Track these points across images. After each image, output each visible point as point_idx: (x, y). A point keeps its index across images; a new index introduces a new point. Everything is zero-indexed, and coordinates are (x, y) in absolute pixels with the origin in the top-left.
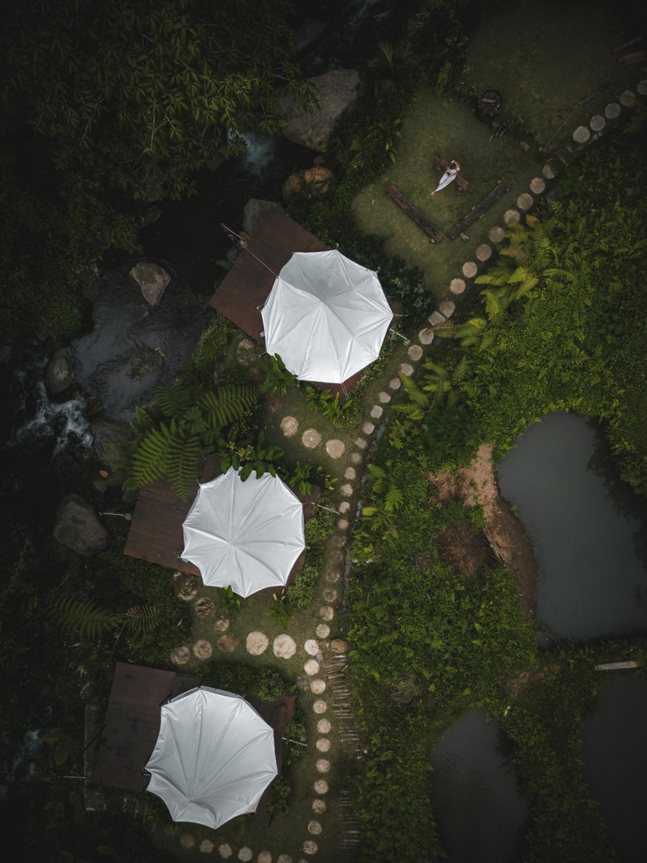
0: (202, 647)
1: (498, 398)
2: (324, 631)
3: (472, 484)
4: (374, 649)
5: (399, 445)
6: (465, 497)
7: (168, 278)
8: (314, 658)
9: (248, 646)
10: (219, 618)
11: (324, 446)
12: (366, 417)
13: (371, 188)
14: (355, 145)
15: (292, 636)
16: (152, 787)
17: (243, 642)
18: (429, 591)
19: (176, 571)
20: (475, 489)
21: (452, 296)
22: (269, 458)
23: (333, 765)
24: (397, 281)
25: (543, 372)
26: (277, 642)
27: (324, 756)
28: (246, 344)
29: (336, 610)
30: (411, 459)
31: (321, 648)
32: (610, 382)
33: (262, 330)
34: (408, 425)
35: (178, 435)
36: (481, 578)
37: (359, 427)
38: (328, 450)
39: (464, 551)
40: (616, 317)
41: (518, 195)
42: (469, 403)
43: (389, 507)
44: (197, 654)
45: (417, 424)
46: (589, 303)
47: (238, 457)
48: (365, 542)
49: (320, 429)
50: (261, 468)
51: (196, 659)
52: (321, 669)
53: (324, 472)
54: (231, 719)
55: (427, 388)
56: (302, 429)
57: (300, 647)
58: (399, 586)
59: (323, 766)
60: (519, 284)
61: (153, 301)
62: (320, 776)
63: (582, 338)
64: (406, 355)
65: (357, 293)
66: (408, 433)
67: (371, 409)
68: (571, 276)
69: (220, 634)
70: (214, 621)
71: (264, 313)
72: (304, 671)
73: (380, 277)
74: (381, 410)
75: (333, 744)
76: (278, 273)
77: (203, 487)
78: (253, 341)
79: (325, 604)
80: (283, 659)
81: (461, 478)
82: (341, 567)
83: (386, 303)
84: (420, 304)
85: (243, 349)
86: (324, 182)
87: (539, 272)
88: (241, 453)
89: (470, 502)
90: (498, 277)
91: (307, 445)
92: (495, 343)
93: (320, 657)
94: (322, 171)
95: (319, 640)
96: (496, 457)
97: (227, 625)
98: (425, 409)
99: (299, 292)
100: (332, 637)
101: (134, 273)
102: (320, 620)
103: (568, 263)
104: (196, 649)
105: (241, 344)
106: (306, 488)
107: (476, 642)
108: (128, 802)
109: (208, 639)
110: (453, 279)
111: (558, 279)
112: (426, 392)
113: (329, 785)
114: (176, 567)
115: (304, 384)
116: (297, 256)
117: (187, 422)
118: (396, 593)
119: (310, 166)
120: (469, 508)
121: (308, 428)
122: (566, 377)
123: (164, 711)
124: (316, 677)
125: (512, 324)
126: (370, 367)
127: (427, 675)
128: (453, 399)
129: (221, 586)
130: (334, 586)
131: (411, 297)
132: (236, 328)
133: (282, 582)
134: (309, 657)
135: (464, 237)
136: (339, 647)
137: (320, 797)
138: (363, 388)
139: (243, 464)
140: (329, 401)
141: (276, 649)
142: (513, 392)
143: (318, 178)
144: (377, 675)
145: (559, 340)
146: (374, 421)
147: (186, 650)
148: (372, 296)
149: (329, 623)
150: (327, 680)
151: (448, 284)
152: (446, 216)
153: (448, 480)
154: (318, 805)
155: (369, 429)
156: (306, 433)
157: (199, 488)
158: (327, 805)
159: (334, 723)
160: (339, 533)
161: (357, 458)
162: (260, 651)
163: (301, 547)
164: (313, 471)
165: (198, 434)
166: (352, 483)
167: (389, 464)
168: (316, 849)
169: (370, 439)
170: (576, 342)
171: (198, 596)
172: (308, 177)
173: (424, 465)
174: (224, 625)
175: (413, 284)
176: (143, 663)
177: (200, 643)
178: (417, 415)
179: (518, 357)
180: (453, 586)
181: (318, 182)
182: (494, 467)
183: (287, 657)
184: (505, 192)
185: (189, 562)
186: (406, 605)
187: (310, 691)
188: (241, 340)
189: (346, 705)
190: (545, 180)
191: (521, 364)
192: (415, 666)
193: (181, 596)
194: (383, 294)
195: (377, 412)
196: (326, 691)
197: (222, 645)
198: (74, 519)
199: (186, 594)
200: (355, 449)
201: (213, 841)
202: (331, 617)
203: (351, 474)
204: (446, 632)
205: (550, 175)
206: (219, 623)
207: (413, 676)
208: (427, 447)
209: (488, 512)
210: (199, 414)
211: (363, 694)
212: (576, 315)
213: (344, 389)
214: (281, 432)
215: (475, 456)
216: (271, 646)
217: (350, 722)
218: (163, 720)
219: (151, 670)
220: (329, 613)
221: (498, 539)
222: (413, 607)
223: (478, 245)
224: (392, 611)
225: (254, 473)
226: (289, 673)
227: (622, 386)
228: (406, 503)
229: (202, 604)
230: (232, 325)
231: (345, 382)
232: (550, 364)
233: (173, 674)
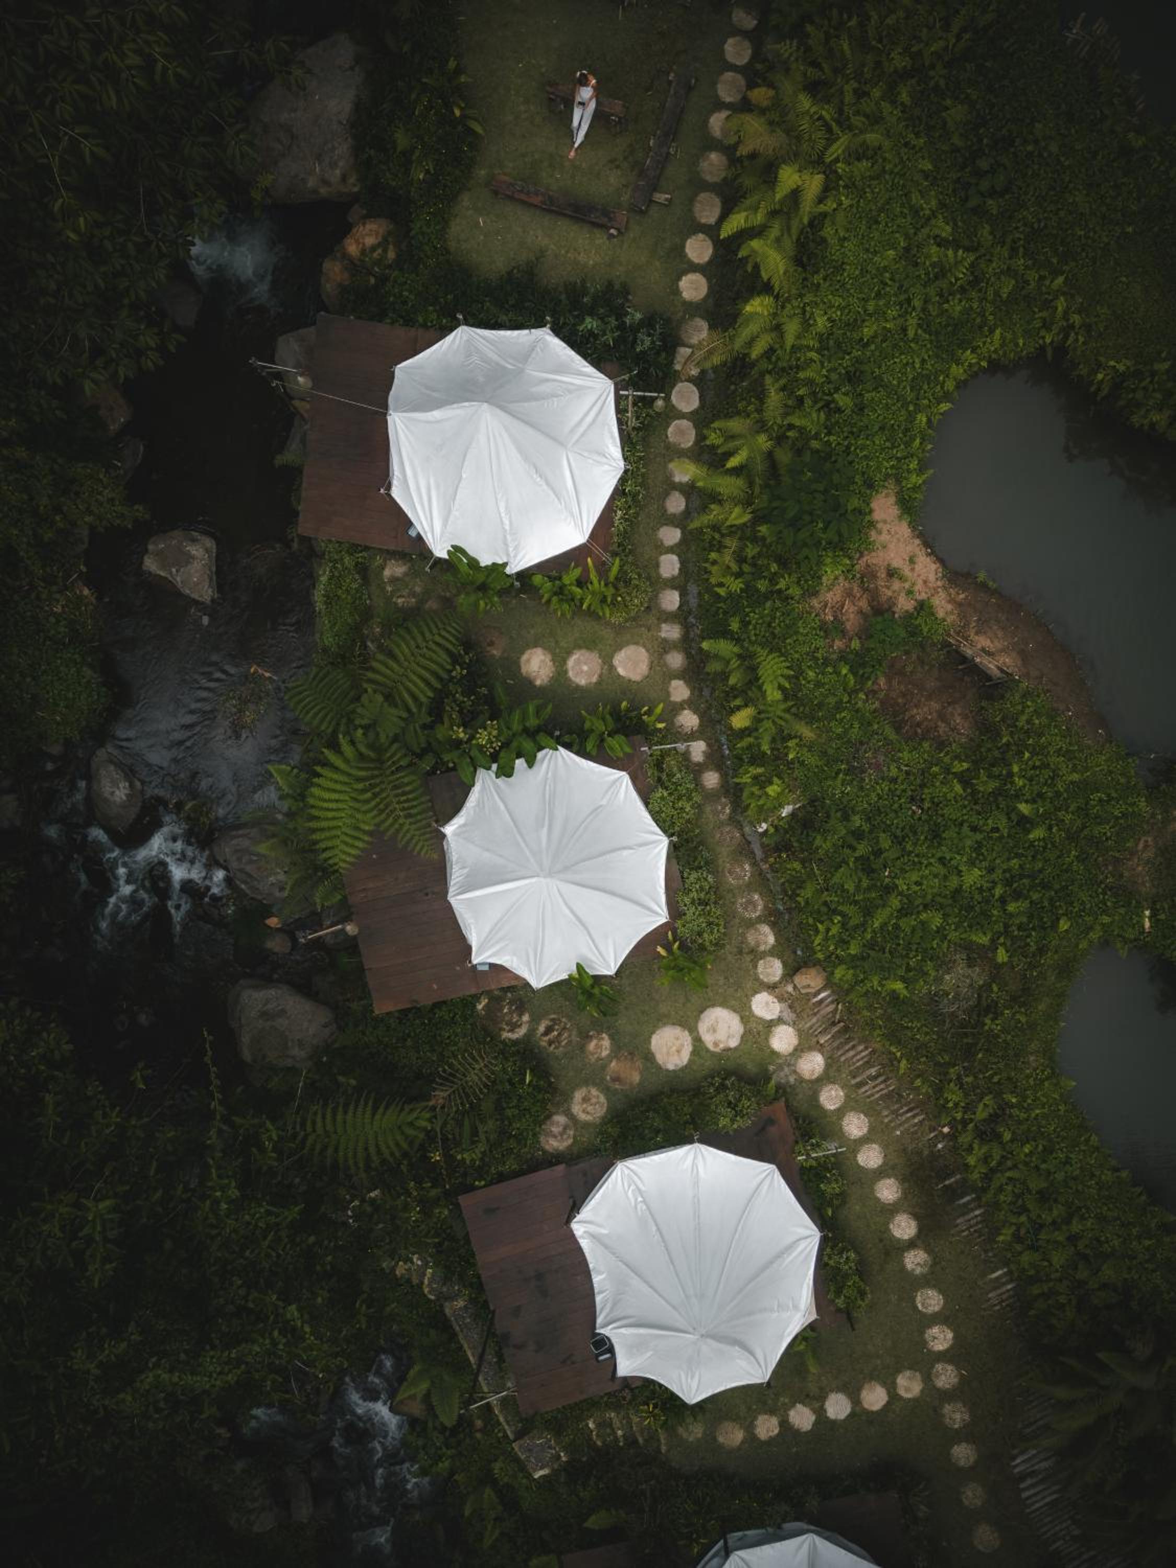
0: (585, 1100)
1: (860, 409)
2: (773, 969)
3: (892, 573)
4: (871, 945)
5: (736, 586)
6: (892, 602)
7: (210, 543)
8: (780, 1021)
9: (660, 1058)
10: (589, 1038)
11: (612, 668)
12: (658, 584)
13: (466, 200)
14: (402, 140)
15: (724, 1004)
16: (626, 1367)
17: (649, 1057)
18: (912, 799)
19: (476, 998)
20: (902, 578)
21: (693, 309)
22: (533, 722)
23: (903, 1180)
24: (590, 323)
25: (912, 321)
26: (703, 1028)
27: (880, 1173)
28: (394, 570)
29: (773, 925)
30: (767, 596)
31: (781, 999)
32: (1032, 276)
33: (410, 524)
34: (732, 544)
35: (361, 757)
36: (987, 729)
37: (652, 606)
38: (621, 671)
39: (935, 706)
40: (983, 164)
41: (714, 84)
42: (815, 444)
43: (773, 694)
44: (583, 1117)
45: (745, 533)
46: (928, 166)
47: (481, 748)
48: (762, 782)
49: (589, 644)
50: (528, 745)
51: (586, 1125)
52: (800, 1033)
53: (634, 707)
54: (696, 1183)
55: (733, 462)
56: (560, 662)
57: (746, 1016)
58: (857, 821)
59: (888, 1191)
60: (795, 195)
61: (205, 593)
62: (891, 1211)
63: (946, 231)
64: (668, 446)
65: (532, 371)
66: (741, 559)
67: (657, 565)
68: (872, 138)
69: (603, 1065)
70: (582, 1048)
71: (396, 493)
72: (774, 1053)
73: (557, 332)
74: (675, 558)
75: (885, 1147)
76: (386, 407)
77: (449, 829)
78: (402, 556)
79: (750, 924)
80: (728, 1049)
81: (869, 574)
82: (744, 850)
83: (590, 369)
84: (648, 342)
85: (394, 580)
86: (383, 244)
87: (817, 162)
88: (483, 738)
89: (904, 604)
90: (756, 209)
91: (582, 682)
92: (807, 324)
93: (788, 1015)
94: (371, 226)
95: (771, 988)
96: (906, 506)
97: (606, 1043)
98: (747, 502)
99: (436, 414)
100: (791, 971)
101: (150, 564)
102: (756, 955)
103: (857, 121)
104: (576, 1109)
105: (387, 573)
106: (617, 744)
107: (1037, 833)
108: (599, 1425)
109: (586, 1082)
110: (679, 278)
111: (856, 154)
112: (737, 471)
113: (916, 1216)
114: (473, 991)
115: (524, 575)
116: (404, 370)
117: (366, 728)
118: (858, 835)
119: (346, 229)
120: (908, 616)
121: (569, 653)
122: (956, 307)
123: (578, 1228)
124: (799, 1051)
125: (817, 279)
126: (619, 492)
127: (983, 939)
128: (784, 457)
129: (564, 976)
130: (749, 887)
131: (627, 335)
132: (366, 548)
133: (661, 917)
134: (770, 1025)
135: (661, 197)
136: (810, 980)
137: (911, 1244)
138: (625, 535)
139: (494, 758)
140: (580, 583)
141: (708, 1039)
142: (879, 384)
143: (370, 241)
144: (898, 986)
145: (909, 255)
146: (672, 584)
147: (561, 1119)
148: (562, 369)
149: (772, 952)
150: (820, 1048)
151: (677, 292)
152: (614, 179)
153: (849, 594)
154: (915, 1260)
155: (671, 600)
156: (571, 662)
157: (444, 836)
158: (928, 1250)
159: (869, 1110)
160: (711, 796)
161: (676, 660)
162: (684, 1058)
163: (661, 845)
164: (616, 714)
165: (395, 739)
166: (689, 704)
167: (735, 626)
168: (950, 1335)
169: (681, 616)
170: (941, 243)
171: (535, 1020)
172: (353, 249)
173: (795, 591)
174: (601, 1046)
175: (620, 314)
176: (501, 1178)
177: (578, 1095)
178: (738, 516)
179: (855, 325)
180: (947, 770)
181: (373, 249)
182: (913, 526)
183: (733, 1043)
184: (690, 89)
185: (492, 965)
186: (885, 842)
187: (801, 1080)
188: (383, 568)
189: (873, 1071)
190: (745, 34)
191: (867, 332)
192: (953, 935)
193: (506, 1035)
194: (578, 358)
195: (670, 566)
196: (828, 1066)
197: (616, 1079)
198: (264, 1015)
199: (514, 1027)
200: (665, 647)
201: (772, 1412)
202: (771, 940)
203: (680, 691)
204: (979, 845)
205: (750, 23)
206: (592, 1046)
207: (960, 957)
208: (783, 563)
209: (942, 605)
210: (380, 698)
211: (893, 1036)
212: (915, 198)
213: (597, 550)
214: (529, 682)
215: (872, 524)
216: (697, 1041)
217: (893, 1097)
218: (584, 1243)
219: (523, 1181)
220: (767, 937)
221: (983, 642)
222: (899, 841)
223: (691, 200)
224: (866, 866)
225: (520, 763)
226: (751, 1068)
227: (1056, 273)
228: (799, 674)
229: (549, 1030)
230: (354, 548)
231: (593, 535)
232: (917, 303)
233: (561, 1167)
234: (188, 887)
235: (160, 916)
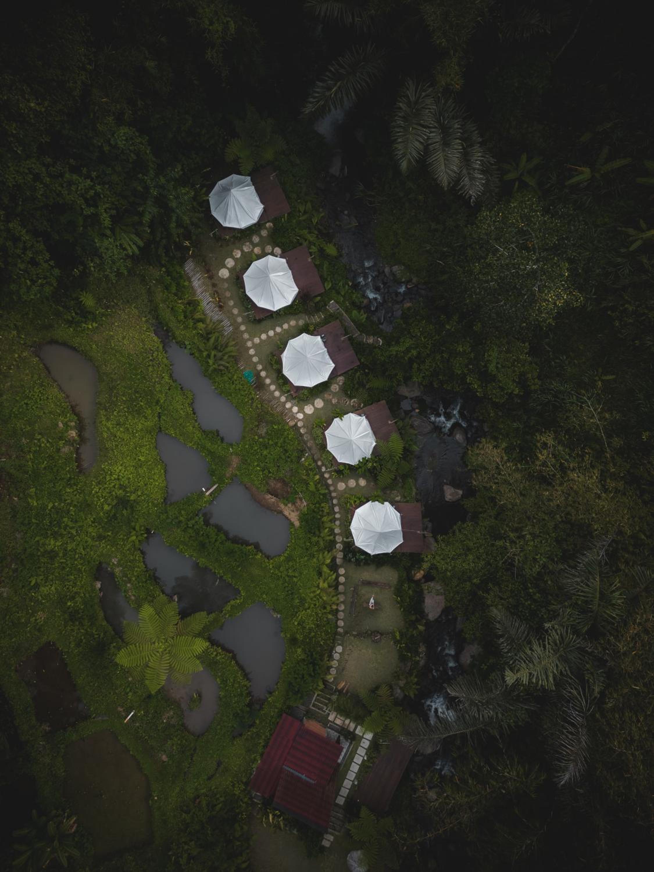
0: (336, 389)
1: (305, 542)
2: (300, 424)
3: (293, 511)
4: (282, 435)
5: (323, 505)
6: (292, 505)
7: (447, 499)
8: (297, 413)
9: (321, 401)
10: (337, 402)
11: (346, 484)
12: (339, 504)
13: (395, 583)
14: (411, 592)
15: (309, 415)
16: (319, 338)
17: (323, 400)
18: (279, 466)
19: (363, 407)
20: (291, 510)
21: (341, 566)
22: (360, 470)
23: (265, 384)
24: (363, 557)
25: (298, 561)
26: (313, 409)
27: (270, 384)
28: (398, 498)
29: (301, 433)
30: (316, 503)
31: (297, 418)
32: (277, 572)
33: (395, 508)
34: (325, 514)
35: (395, 457)
36: (267, 483)
37: (339, 499)
38: (343, 484)
39: (277, 486)
40: (290, 592)
41: (345, 615)
42: (312, 535)
43: (311, 483)
44: (336, 385)
45: (322, 516)
46: (301, 591)
47: (370, 462)
48: (310, 465)
49: (351, 489)
50: (360, 465)
51: (335, 383)
52: (292, 411)
53: (339, 476)
54: (310, 380)
55: (327, 529)
56: (358, 484)
57: (304, 413)
58: (289, 460)
59: (268, 381)
60: (324, 582)
61: (446, 487)
62: (267, 377)
63: (295, 579)
64: (341, 535)
65: (373, 543)
66: (322, 511)
67: (339, 509)
68: (312, 595)
69: (333, 397)
70: (338, 399)
71: (399, 514)
72: (297, 406)
73: (369, 555)
74: (336, 511)
75: (270, 390)
76: (403, 532)
77: (374, 444)
78: (397, 502)
79: (306, 433)
80: (307, 405)
81: (297, 510)
82: (310, 449)
83: (361, 547)
84: (350, 555)
85: (398, 496)
86: (415, 574)
87: (322, 590)
88: (370, 464)
89: (290, 505)
90: (331, 579)
91: (352, 480)
92: (318, 559)
93: (295, 415)
94: (418, 578)
95: (299, 420)
96: (292, 524)
97: (333, 402)
98: (323, 523)
99: (390, 530)
100: (296, 425)
101: (460, 492)
102: (304, 426)
103: (315, 599)
104: (337, 387)
105: (400, 497)
106: (342, 468)
107: (256, 464)
108: (321, 316)
109: (336, 393)
110: (345, 573)
111: (314, 592)
112: (326, 528)
113: (261, 377)
114: (365, 409)
115: (368, 501)
116: (401, 541)
117: (394, 463)
118: (289, 457)
119: (424, 577)
120: (289, 503)
121: (356, 486)
122: (291, 564)
123: (333, 365)
124: (292, 407)
125: (317, 569)
126: (350, 523)
127: (261, 440)
128: (317, 533)
129: (345, 416)
130: (307, 441)
131: (354, 555)
132: (405, 502)
133: (326, 433)
134: (298, 412)
135: (352, 589)
136: (292, 423)
137: (261, 370)
138: (348, 514)
139: (367, 461)
140: (355, 501)
141: (311, 407)
142: (302, 548)
143: (418, 574)
144: (275, 427)
145: (301, 573)
146: (335, 505)
147: (341, 384)
148: (367, 546)
149: (300, 428)
150: (287, 409)
151: (345, 569)
152: (363, 592)
153: (300, 506)
154: (260, 367)
155: (335, 501)
156: (355, 484)
157: (376, 442)
158: (257, 370)
159: (275, 398)
160: (319, 459)
161: (332, 488)
162: (316, 402)
163: (329, 448)
164: (343, 474)
165: (388, 461)
166: (327, 479)
167: (321, 497)
168: (250, 353)
169: (332, 498)
170: (295, 577)
171: (350, 404)
172: (422, 572)
173: (311, 505)
174: (334, 401)
175: (357, 560)
176: (352, 369)
177: (338, 390)
178: (325, 519)
179: (308, 560)
180: (273, 474)
181: (417, 573)
182: (290, 521)
183: (306, 407)
184: (350, 613)
185: (361, 416)
186: (283, 457)
187: (290, 401)
188: (401, 499)
189: (275, 406)
190: (340, 627)
191: (306, 558)
192: (266, 440)
193: (356, 400)
194: (364, 550)
195: (337, 509)
196: (285, 405)
197: (330, 395)
198: (413, 391)
199: (354, 402)
200: (335, 491)
201: (285, 330)
202: (301, 431)
203: (330, 482)
204: (266, 459)
205: (339, 630)
206: (336, 401)
207: (263, 435)
208: (314, 511)
209: (282, 506)
210: (392, 469)
211: (272, 415)
212: (302, 585)
213: (353, 509)
214: (364, 478)
215: (299, 520)
216: (313, 406)
217: (270, 401)
218: (331, 362)
219: (347, 370)
220: (302, 431)
221: (273, 500)
222: (280, 458)
223: (345, 590)
224: (286, 451)
225: (361, 461)
226: (301, 402)
227: (273, 573)
228: (307, 489)
229: (346, 402)
230: (407, 502)
231: (354, 512)
232: (298, 564)
233: (339, 374)
234: (439, 415)
235: (446, 408)
